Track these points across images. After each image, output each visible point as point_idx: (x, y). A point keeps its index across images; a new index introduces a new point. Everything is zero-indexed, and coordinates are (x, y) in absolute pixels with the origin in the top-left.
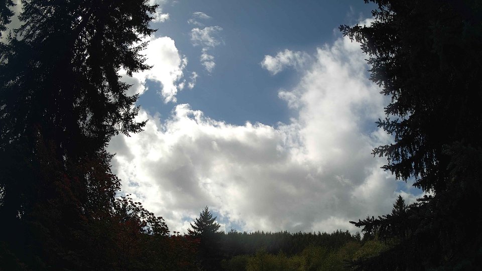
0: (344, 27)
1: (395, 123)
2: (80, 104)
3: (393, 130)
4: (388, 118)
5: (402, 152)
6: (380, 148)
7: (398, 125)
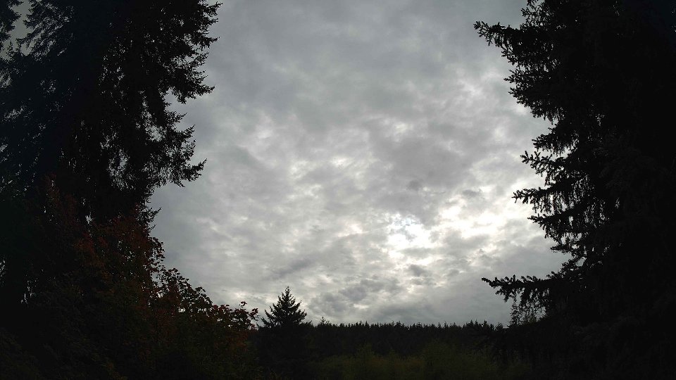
0: (482, 24)
1: (546, 161)
2: (111, 143)
3: (543, 169)
4: (538, 153)
5: (554, 200)
6: (524, 192)
7: (551, 163)
